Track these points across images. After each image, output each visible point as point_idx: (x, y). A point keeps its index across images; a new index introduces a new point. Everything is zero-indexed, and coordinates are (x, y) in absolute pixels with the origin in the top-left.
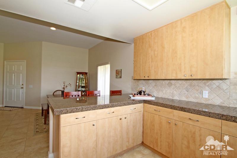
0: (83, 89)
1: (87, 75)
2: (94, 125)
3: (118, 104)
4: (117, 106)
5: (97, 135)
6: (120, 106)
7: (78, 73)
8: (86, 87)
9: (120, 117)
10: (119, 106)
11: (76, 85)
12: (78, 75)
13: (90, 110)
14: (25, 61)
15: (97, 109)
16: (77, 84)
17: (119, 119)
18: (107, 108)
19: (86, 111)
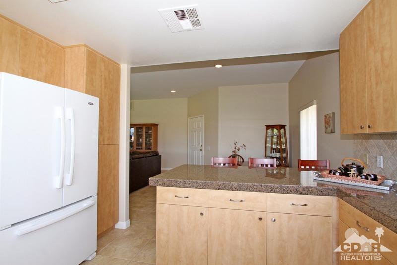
0: (278, 155)
1: (285, 129)
2: (202, 214)
3: (255, 187)
4: (250, 191)
5: (209, 233)
6: (260, 192)
7: (268, 127)
8: (281, 151)
9: (259, 215)
10: (257, 192)
11: (266, 147)
12: (270, 131)
13: (196, 188)
14: (204, 115)
15: (208, 189)
16: (268, 145)
17: (257, 218)
18: (228, 190)
19: (190, 188)
